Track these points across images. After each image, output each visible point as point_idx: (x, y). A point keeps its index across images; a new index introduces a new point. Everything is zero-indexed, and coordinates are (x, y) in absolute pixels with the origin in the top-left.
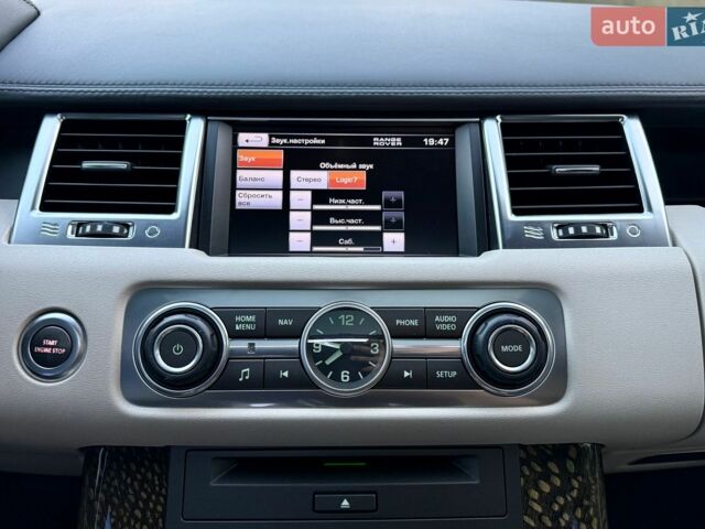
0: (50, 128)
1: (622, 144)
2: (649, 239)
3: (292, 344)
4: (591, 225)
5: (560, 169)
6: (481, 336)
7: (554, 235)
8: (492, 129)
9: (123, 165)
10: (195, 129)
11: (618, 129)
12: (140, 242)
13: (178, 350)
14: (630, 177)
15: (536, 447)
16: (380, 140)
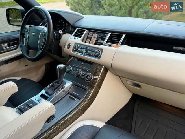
4: (111, 45)
5: (113, 39)
9: (80, 33)
10: (86, 31)
11: (122, 36)
13: (75, 48)
14: (119, 41)
15: (98, 64)
16: (101, 34)
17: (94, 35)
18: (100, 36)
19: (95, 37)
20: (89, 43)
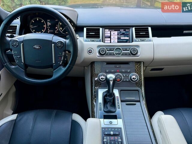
0: (85, 29)
1: (148, 30)
2: (150, 41)
3: (113, 52)
4: (144, 39)
5: (141, 33)
6: (131, 50)
7: (140, 40)
8: (134, 29)
9: (94, 33)
10: (101, 29)
11: (148, 28)
12: (97, 41)
13: (103, 51)
14: (149, 34)
15: (136, 61)
16: (121, 30)
17: (112, 33)
18: (120, 32)
19: (115, 34)
20: (111, 42)
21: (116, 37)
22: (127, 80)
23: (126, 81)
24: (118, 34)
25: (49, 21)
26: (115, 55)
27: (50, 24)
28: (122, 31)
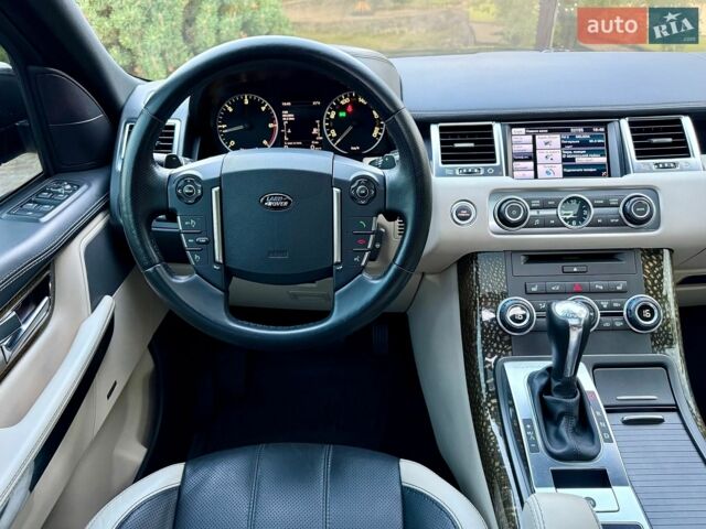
0: (435, 130)
1: (681, 129)
2: (693, 168)
3: (553, 212)
4: (669, 163)
5: (655, 140)
6: (628, 206)
7: (654, 168)
8: (624, 123)
9: (472, 145)
10: (497, 128)
11: (680, 122)
12: (486, 174)
13: (514, 212)
14: (686, 143)
15: (647, 250)
16: (573, 130)
17: (540, 140)
19: (550, 146)
20: (536, 177)
21: (558, 156)
22: (619, 324)
23: (613, 329)
24: (563, 145)
25: (286, 108)
26: (564, 226)
27: (291, 117)
28: (579, 133)
